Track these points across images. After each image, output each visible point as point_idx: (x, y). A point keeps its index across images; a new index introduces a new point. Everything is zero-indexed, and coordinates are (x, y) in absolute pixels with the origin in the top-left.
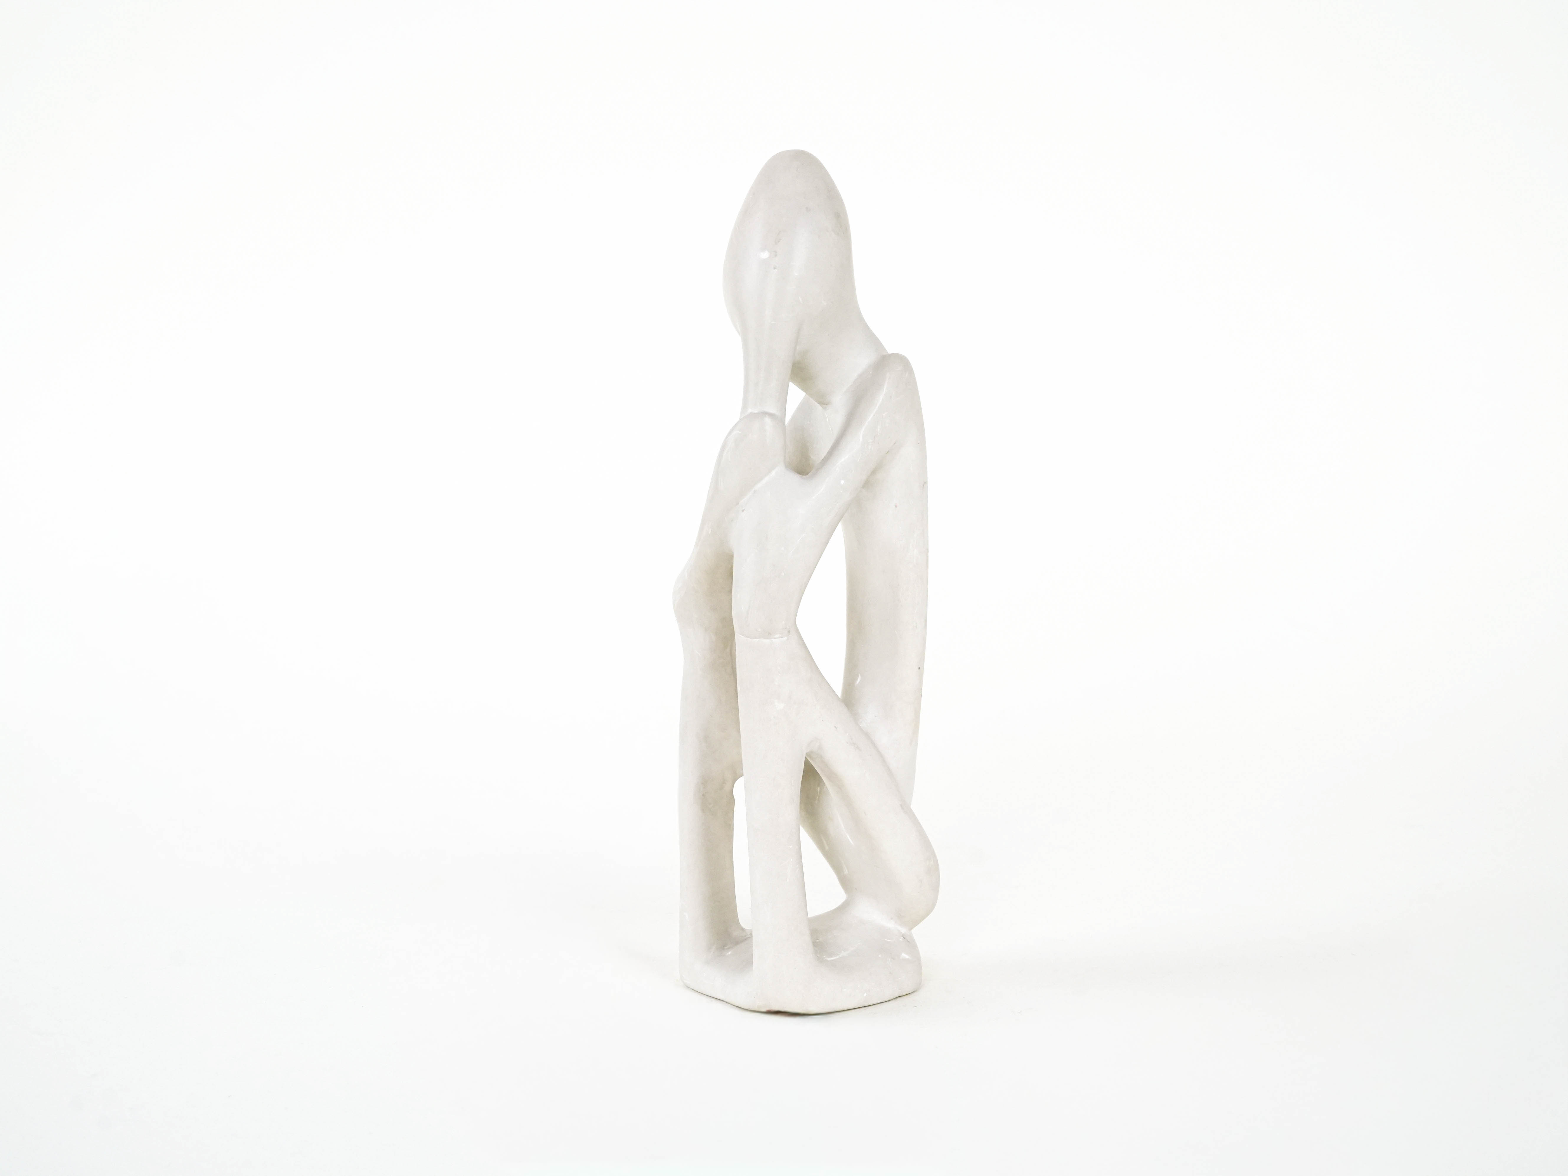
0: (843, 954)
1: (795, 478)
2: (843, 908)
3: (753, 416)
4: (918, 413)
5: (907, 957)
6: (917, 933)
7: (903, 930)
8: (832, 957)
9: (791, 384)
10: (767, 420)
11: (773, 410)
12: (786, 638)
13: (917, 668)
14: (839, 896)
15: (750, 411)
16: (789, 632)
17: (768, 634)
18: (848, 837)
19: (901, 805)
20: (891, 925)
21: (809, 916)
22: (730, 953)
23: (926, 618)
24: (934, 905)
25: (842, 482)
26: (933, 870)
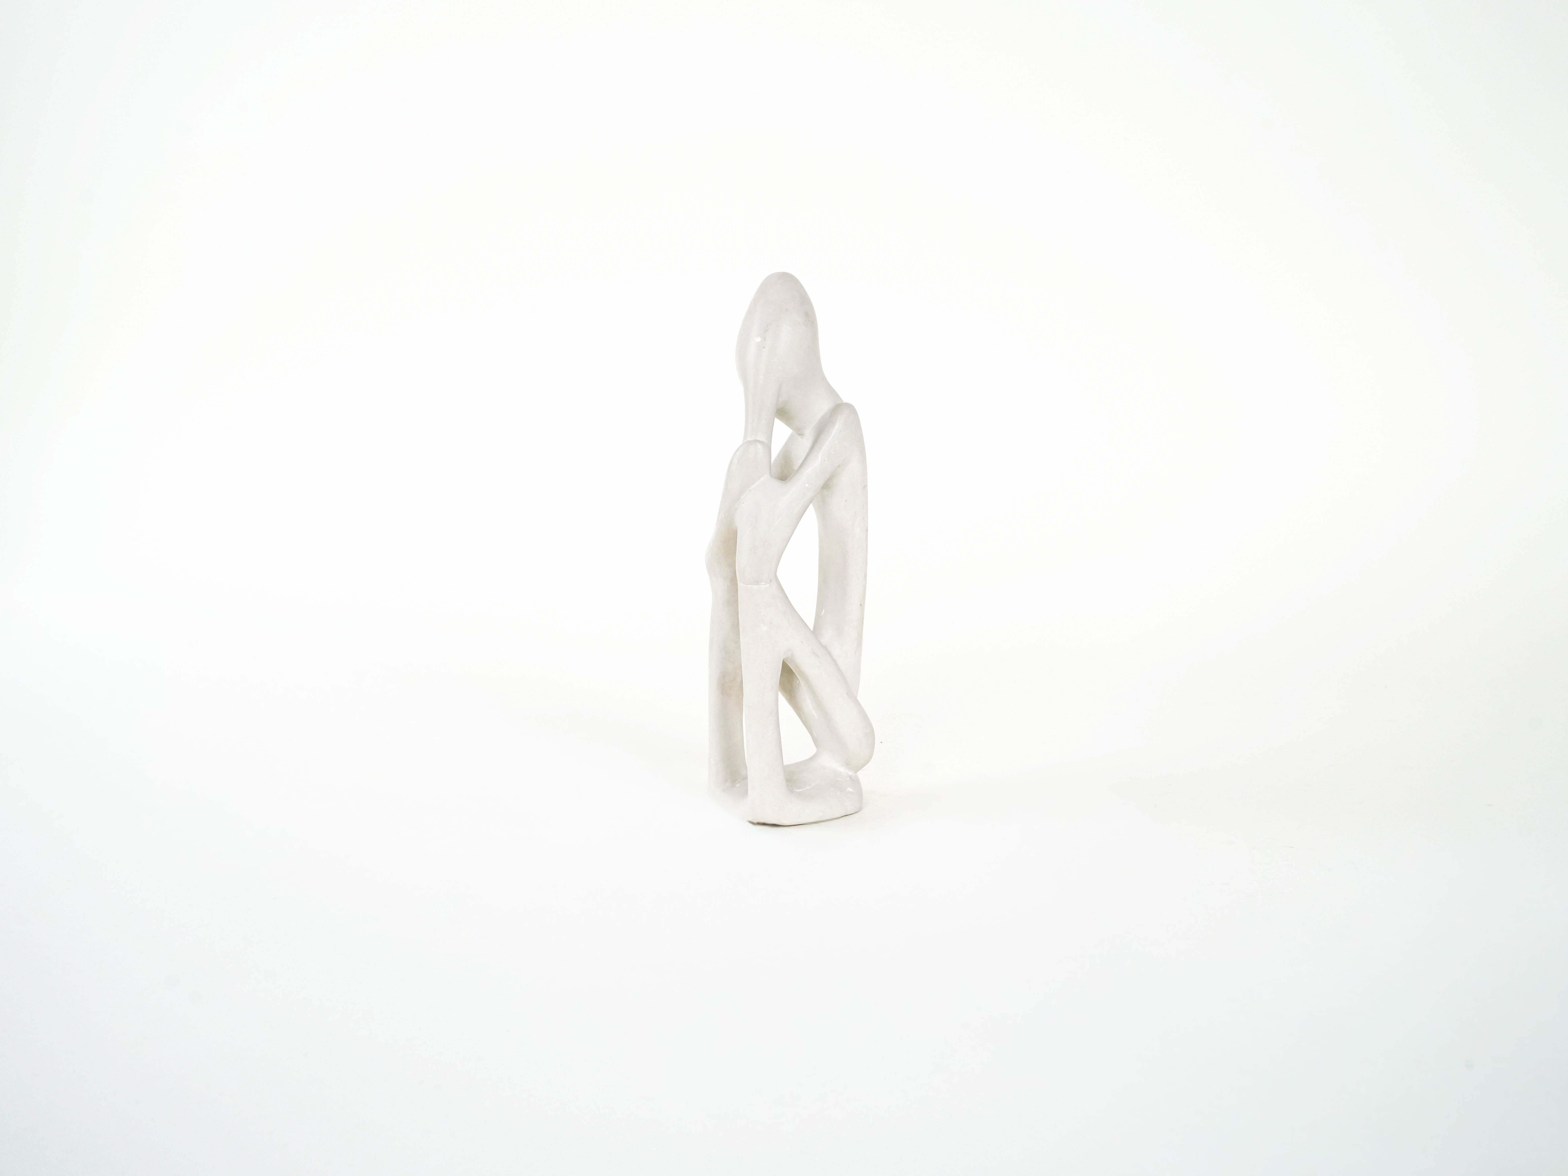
0: (808, 787)
1: (777, 484)
2: (812, 759)
3: (750, 442)
4: (860, 439)
5: (851, 790)
6: (860, 774)
7: (851, 773)
8: (800, 789)
9: (776, 419)
10: (760, 446)
11: (762, 438)
12: (769, 585)
13: (859, 605)
14: (812, 750)
15: (748, 439)
16: (771, 581)
17: (757, 582)
18: (814, 712)
19: (847, 693)
20: (842, 770)
21: (784, 764)
22: (738, 785)
23: (866, 570)
24: (870, 757)
25: (807, 485)
26: (870, 734)
